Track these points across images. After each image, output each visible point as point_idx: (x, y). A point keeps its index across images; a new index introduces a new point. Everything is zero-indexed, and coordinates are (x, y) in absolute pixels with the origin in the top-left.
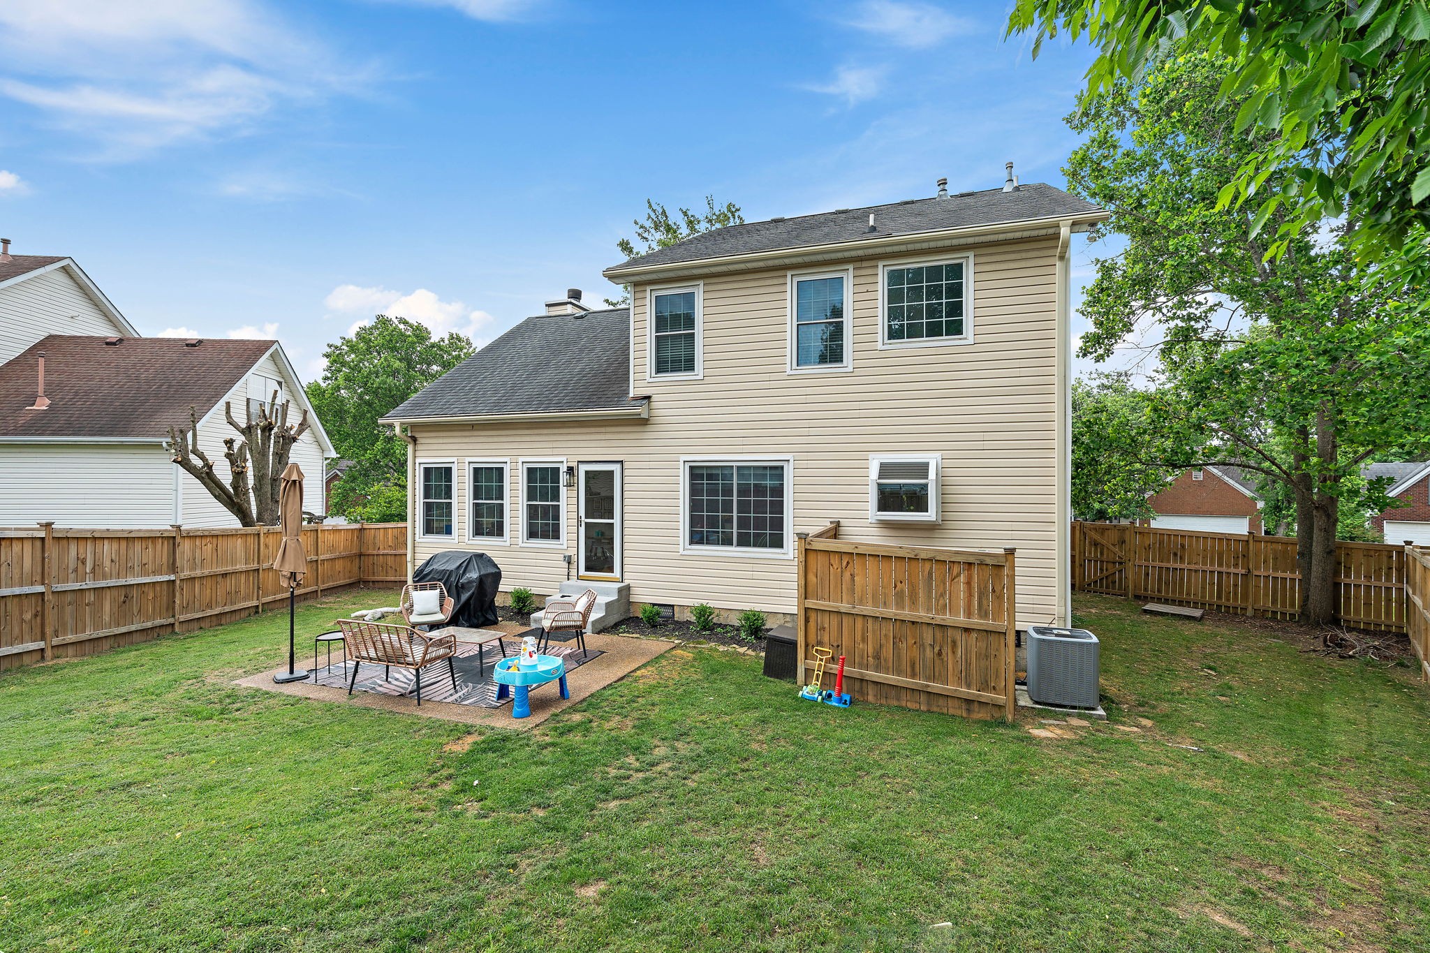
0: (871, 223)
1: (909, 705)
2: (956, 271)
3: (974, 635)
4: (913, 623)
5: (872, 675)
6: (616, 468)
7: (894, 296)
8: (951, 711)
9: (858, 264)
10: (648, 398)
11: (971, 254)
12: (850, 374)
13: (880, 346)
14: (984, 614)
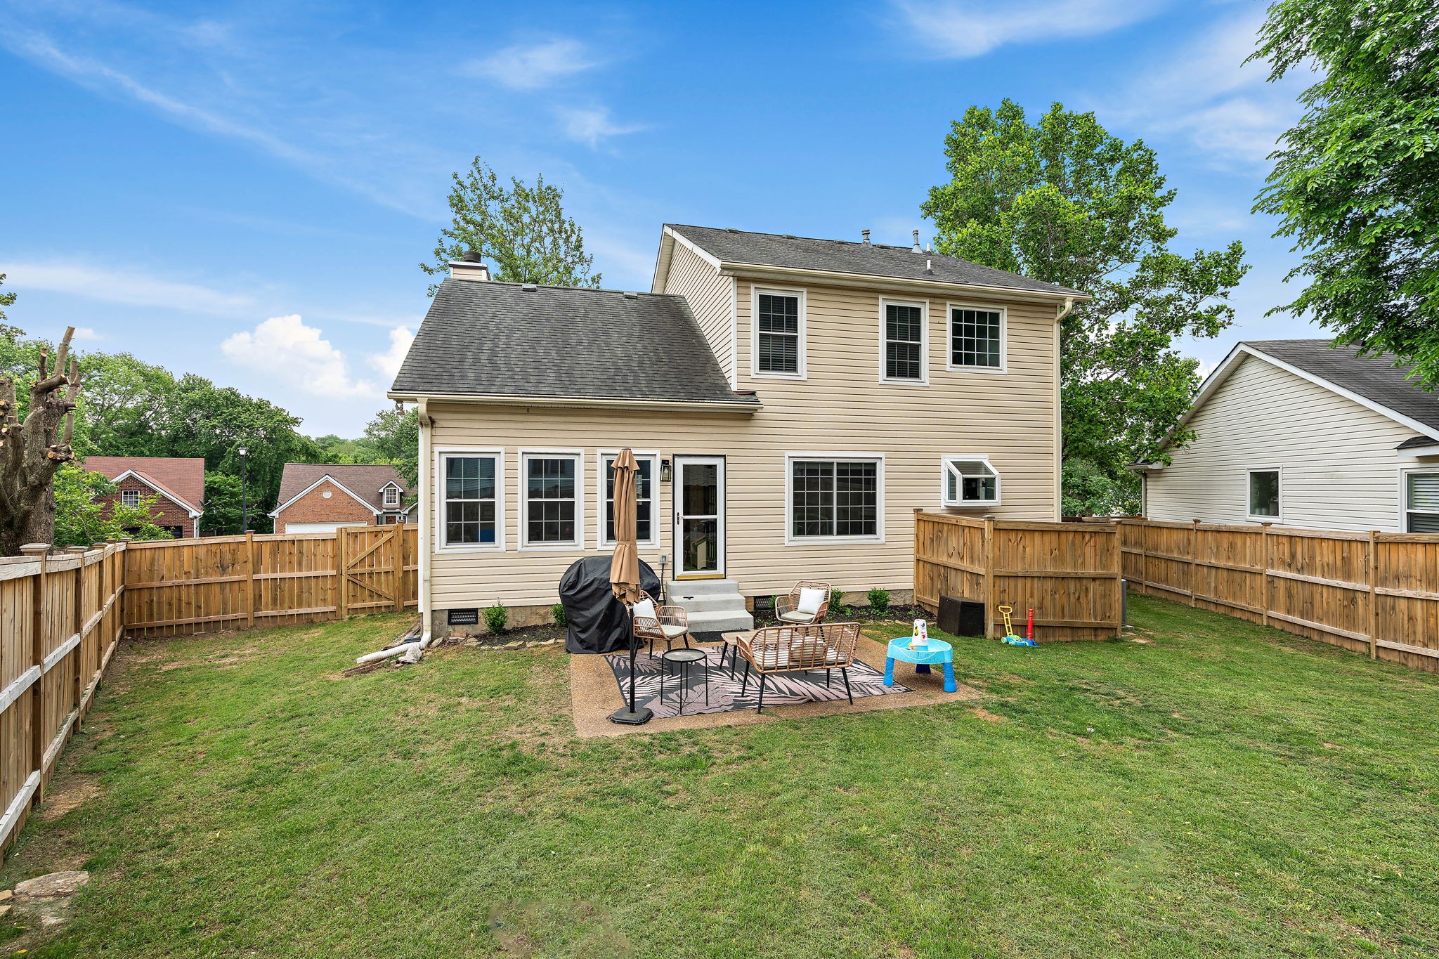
0: (929, 267)
1: (1061, 639)
2: (995, 318)
3: (1097, 582)
4: (1063, 578)
5: (1039, 621)
6: (719, 462)
7: (956, 330)
8: (1086, 638)
9: (932, 300)
10: (753, 393)
11: (1005, 308)
12: (926, 389)
13: (948, 369)
14: (1104, 567)
